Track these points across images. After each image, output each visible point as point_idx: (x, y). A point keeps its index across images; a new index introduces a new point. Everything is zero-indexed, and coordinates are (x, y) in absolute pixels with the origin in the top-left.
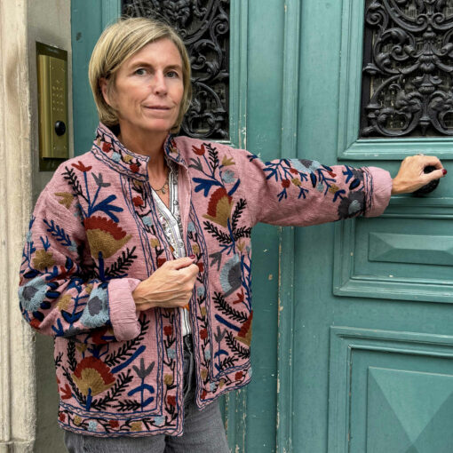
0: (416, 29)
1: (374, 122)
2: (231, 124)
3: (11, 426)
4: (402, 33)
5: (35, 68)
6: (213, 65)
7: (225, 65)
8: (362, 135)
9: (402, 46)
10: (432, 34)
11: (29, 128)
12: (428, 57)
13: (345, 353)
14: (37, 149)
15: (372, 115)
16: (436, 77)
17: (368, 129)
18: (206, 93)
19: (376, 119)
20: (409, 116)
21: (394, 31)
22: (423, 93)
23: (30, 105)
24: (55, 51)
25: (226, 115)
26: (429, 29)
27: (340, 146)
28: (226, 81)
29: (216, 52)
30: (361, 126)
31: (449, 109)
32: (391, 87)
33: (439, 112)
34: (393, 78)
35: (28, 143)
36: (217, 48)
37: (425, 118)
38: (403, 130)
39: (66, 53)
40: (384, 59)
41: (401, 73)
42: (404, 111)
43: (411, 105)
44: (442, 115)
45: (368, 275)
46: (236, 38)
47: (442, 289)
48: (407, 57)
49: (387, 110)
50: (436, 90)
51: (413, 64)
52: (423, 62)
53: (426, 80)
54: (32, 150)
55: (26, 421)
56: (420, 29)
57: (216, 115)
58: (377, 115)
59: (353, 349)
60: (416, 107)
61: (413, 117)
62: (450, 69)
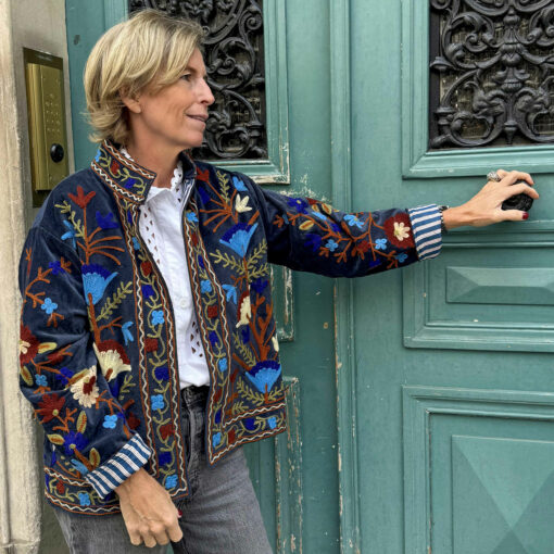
0: (495, 13)
1: (446, 130)
2: (269, 139)
3: (9, 525)
4: (477, 17)
5: (23, 80)
6: (244, 67)
7: (259, 67)
8: (432, 147)
9: (477, 33)
10: (516, 18)
11: (18, 153)
12: (511, 46)
13: (422, 419)
14: (29, 180)
15: (443, 122)
16: (522, 71)
17: (438, 139)
18: (236, 103)
19: (449, 126)
20: (491, 120)
21: (467, 16)
22: (506, 91)
23: (18, 126)
24: (47, 58)
25: (262, 129)
26: (511, 12)
27: (406, 161)
28: (261, 87)
29: (248, 52)
30: (431, 136)
31: (540, 110)
32: (466, 85)
33: (528, 114)
34: (468, 74)
35: (18, 173)
36: (248, 47)
37: (511, 122)
38: (484, 139)
39: (61, 60)
40: (456, 51)
41: (477, 68)
42: (483, 114)
43: (492, 106)
44: (532, 117)
45: (446, 320)
46: (272, 33)
47: (541, 335)
48: (485, 47)
49: (462, 114)
50: (523, 87)
51: (492, 56)
52: (505, 52)
53: (510, 75)
54: (23, 182)
55: (28, 517)
56: (500, 12)
57: (250, 129)
58: (450, 120)
59: (431, 413)
60: (498, 109)
61: (495, 121)
62: (540, 60)
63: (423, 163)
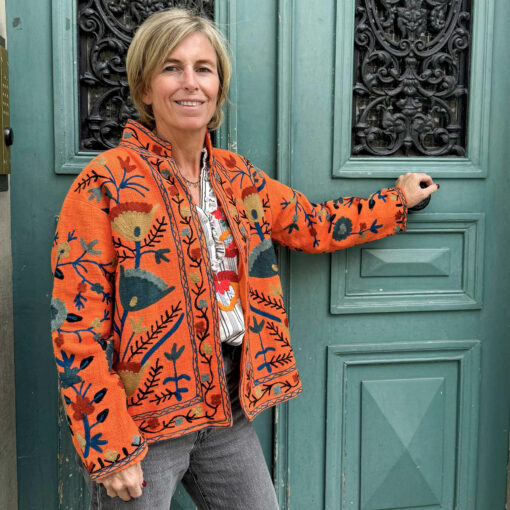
0: (400, 54)
1: (364, 141)
4: (387, 56)
9: (387, 68)
10: (413, 60)
12: (410, 81)
13: (341, 371)
15: (361, 134)
16: (417, 101)
17: (358, 148)
19: (365, 138)
20: (394, 136)
21: (381, 53)
22: (407, 115)
26: (411, 55)
27: (335, 164)
30: (353, 145)
31: (428, 131)
32: (378, 107)
33: (420, 133)
34: (380, 99)
37: (408, 138)
38: (390, 150)
40: (372, 80)
41: (387, 94)
42: (390, 131)
43: (396, 125)
44: (423, 136)
45: (360, 291)
48: (392, 80)
49: (375, 129)
50: (417, 113)
51: (397, 87)
52: (406, 85)
53: (409, 103)
56: (403, 54)
58: (367, 134)
59: (349, 366)
60: (401, 128)
61: (398, 137)
62: (430, 93)
63: (347, 166)
